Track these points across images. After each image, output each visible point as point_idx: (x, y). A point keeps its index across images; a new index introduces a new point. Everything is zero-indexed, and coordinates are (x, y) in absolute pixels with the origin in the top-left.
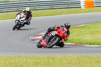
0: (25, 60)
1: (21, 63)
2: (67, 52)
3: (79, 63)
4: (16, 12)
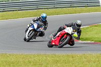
0: (45, 58)
1: (40, 61)
2: (86, 50)
3: (98, 61)
4: (36, 10)
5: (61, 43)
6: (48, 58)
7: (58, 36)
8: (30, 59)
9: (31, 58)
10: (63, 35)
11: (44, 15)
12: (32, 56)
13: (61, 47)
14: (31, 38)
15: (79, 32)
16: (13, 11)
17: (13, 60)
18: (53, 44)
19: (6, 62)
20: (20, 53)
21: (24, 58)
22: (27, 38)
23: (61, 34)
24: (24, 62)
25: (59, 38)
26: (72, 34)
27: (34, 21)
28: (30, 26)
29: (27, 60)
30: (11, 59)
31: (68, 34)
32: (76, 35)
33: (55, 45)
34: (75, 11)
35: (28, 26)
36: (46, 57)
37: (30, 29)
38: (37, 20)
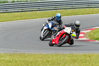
4: (54, 11)
5: (60, 42)
6: (66, 58)
7: (58, 36)
8: (48, 59)
9: (49, 57)
10: (62, 35)
11: (59, 15)
12: (50, 56)
13: (60, 46)
14: (46, 37)
15: (78, 32)
16: (32, 11)
17: (31, 60)
18: (54, 43)
19: (24, 61)
20: (39, 53)
21: (42, 57)
22: (42, 37)
23: (60, 33)
24: (42, 62)
25: (59, 37)
26: (71, 34)
27: (49, 21)
28: (45, 25)
29: (45, 60)
30: (30, 59)
31: (67, 34)
32: (74, 34)
33: (55, 44)
34: (92, 11)
35: (44, 25)
36: (64, 57)
37: (45, 28)
38: (52, 20)
